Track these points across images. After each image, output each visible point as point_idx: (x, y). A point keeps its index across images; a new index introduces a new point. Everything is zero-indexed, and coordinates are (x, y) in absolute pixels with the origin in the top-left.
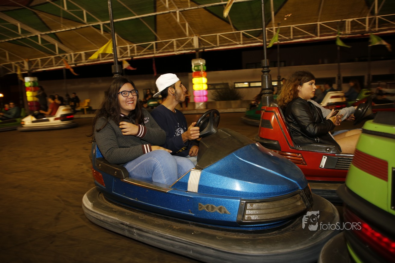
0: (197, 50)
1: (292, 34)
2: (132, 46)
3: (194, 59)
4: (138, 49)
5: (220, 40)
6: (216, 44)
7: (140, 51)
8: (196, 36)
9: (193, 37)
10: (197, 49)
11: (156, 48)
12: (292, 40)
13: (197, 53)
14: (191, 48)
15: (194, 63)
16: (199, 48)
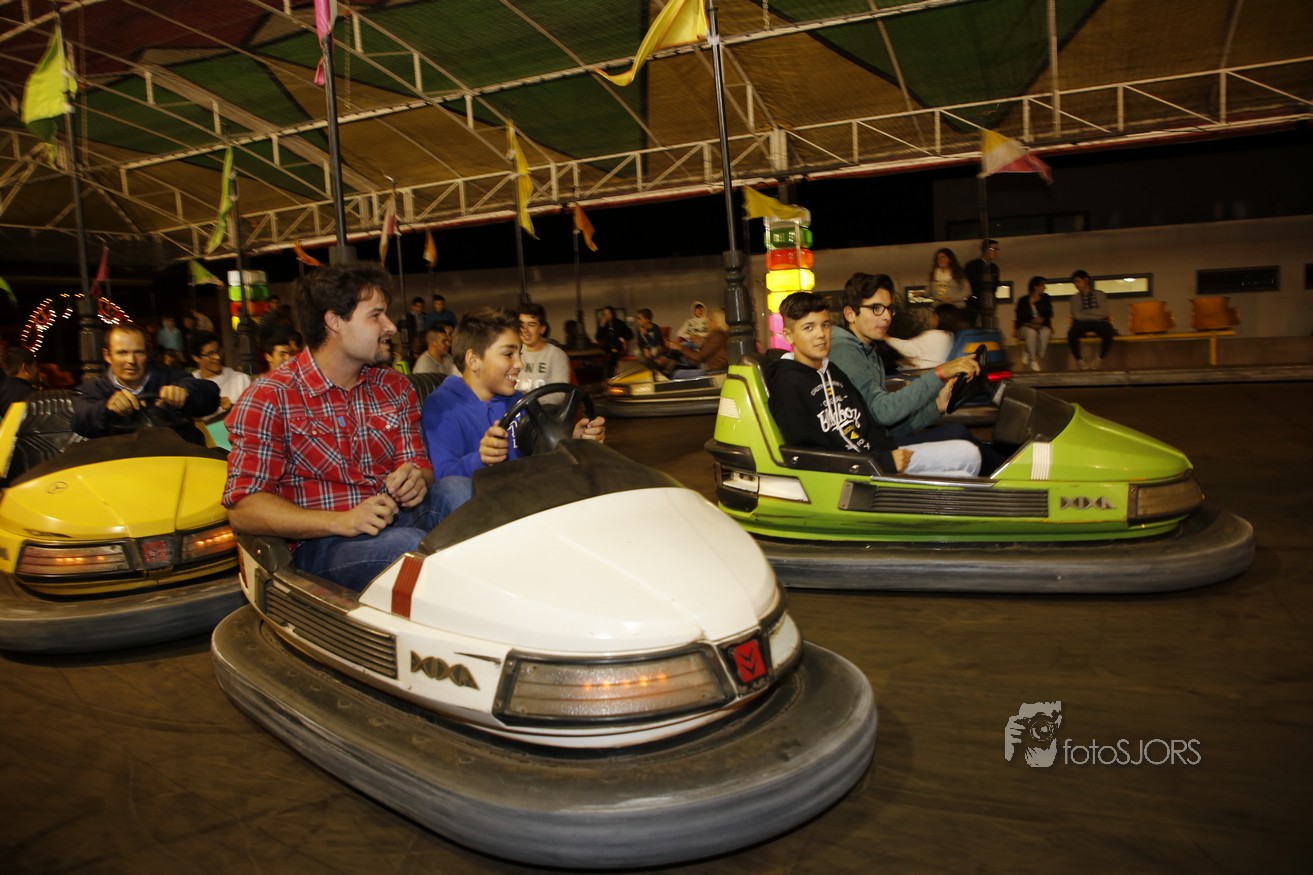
0: (781, 177)
1: (1121, 113)
2: (564, 167)
4: (583, 176)
5: (859, 143)
6: (852, 155)
7: (591, 183)
8: (780, 128)
9: (770, 133)
10: (782, 171)
11: (645, 171)
12: (1122, 135)
13: (782, 188)
14: (761, 171)
15: (770, 222)
16: (789, 170)
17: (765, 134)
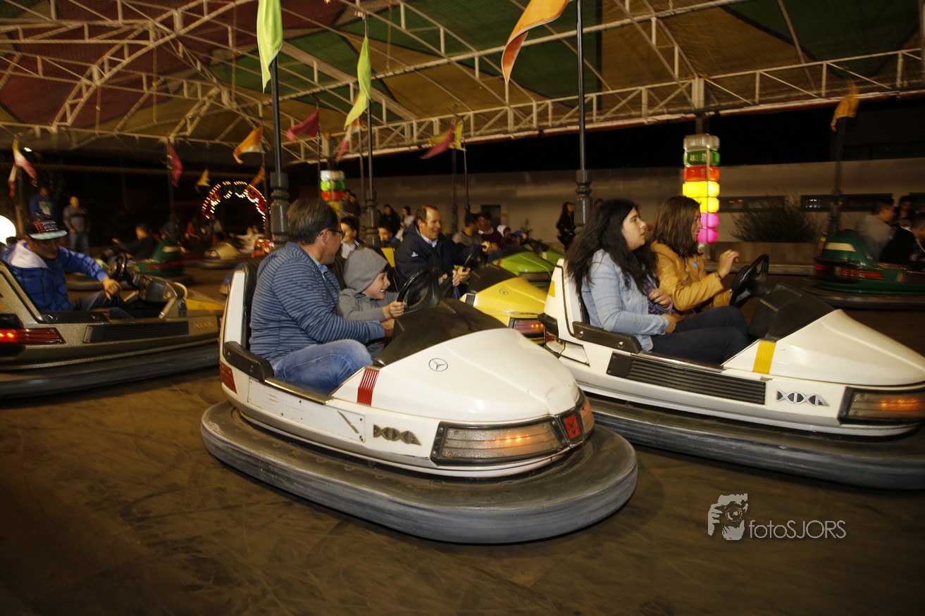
0: (699, 113)
2: (542, 104)
3: (691, 136)
4: (554, 111)
5: (761, 89)
6: (753, 97)
7: (561, 116)
8: (700, 77)
9: (692, 81)
10: (699, 109)
11: (599, 108)
13: (699, 122)
14: (686, 108)
15: (689, 144)
16: (705, 108)
17: (689, 82)
